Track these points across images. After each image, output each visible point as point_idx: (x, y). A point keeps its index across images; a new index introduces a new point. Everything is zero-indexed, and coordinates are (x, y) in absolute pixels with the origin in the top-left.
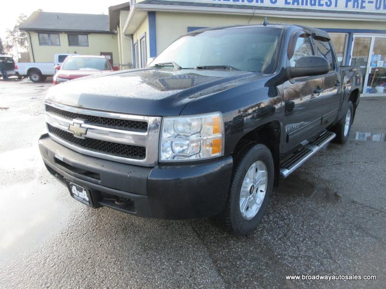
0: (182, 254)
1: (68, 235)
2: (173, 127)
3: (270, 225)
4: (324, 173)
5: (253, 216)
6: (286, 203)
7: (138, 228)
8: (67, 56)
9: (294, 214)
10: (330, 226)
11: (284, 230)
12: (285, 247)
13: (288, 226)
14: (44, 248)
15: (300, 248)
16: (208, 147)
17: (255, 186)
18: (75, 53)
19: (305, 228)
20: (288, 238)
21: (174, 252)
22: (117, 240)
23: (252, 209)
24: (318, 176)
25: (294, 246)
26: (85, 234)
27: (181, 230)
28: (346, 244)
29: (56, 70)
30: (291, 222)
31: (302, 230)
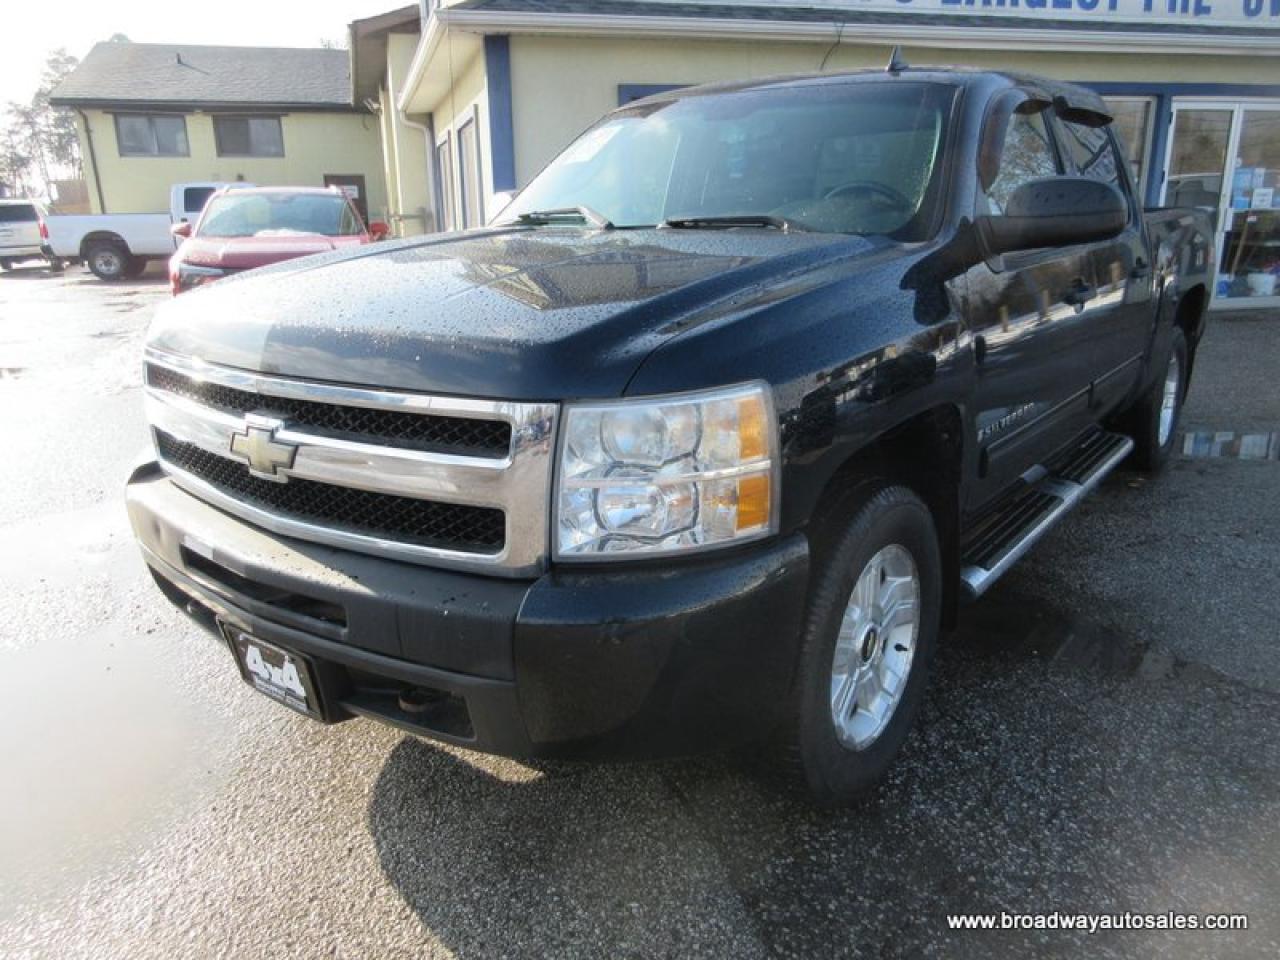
0: (635, 876)
1: (233, 816)
2: (598, 439)
3: (931, 763)
4: (1100, 574)
5: (876, 735)
6: (981, 686)
7: (475, 784)
8: (211, 190)
9: (1009, 723)
10: (1139, 763)
11: (983, 782)
12: (989, 843)
13: (994, 766)
14: (153, 865)
15: (1044, 846)
16: (720, 505)
17: (879, 630)
18: (240, 178)
19: (1054, 771)
20: (998, 812)
21: (605, 869)
22: (405, 830)
23: (869, 711)
24: (1082, 586)
25: (1022, 841)
26: (296, 810)
27: (624, 788)
28: (1199, 828)
29: (178, 236)
30: (1006, 752)
31: (1044, 782)
